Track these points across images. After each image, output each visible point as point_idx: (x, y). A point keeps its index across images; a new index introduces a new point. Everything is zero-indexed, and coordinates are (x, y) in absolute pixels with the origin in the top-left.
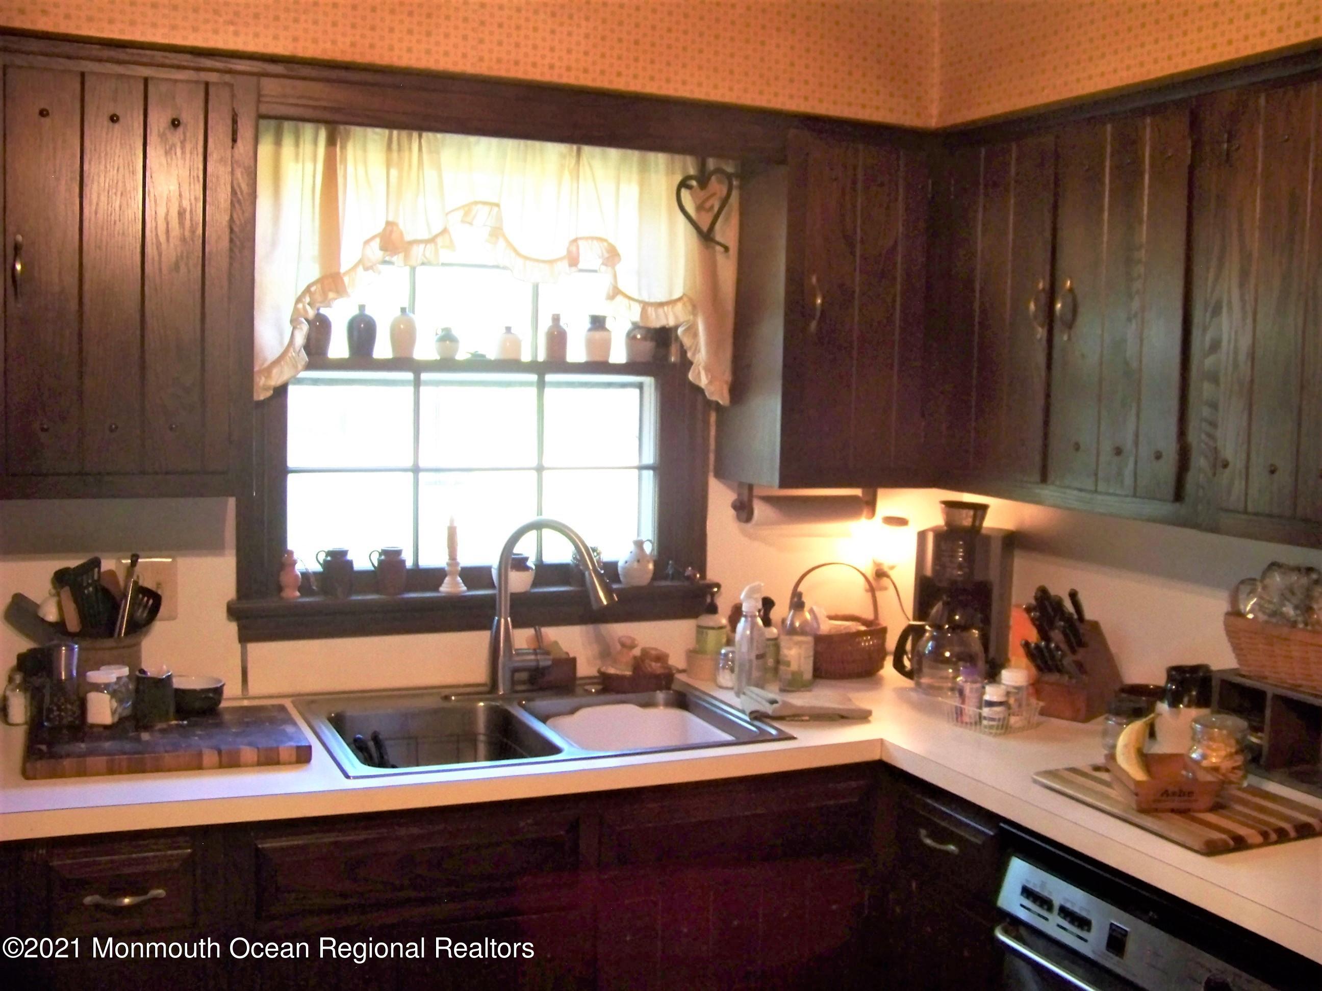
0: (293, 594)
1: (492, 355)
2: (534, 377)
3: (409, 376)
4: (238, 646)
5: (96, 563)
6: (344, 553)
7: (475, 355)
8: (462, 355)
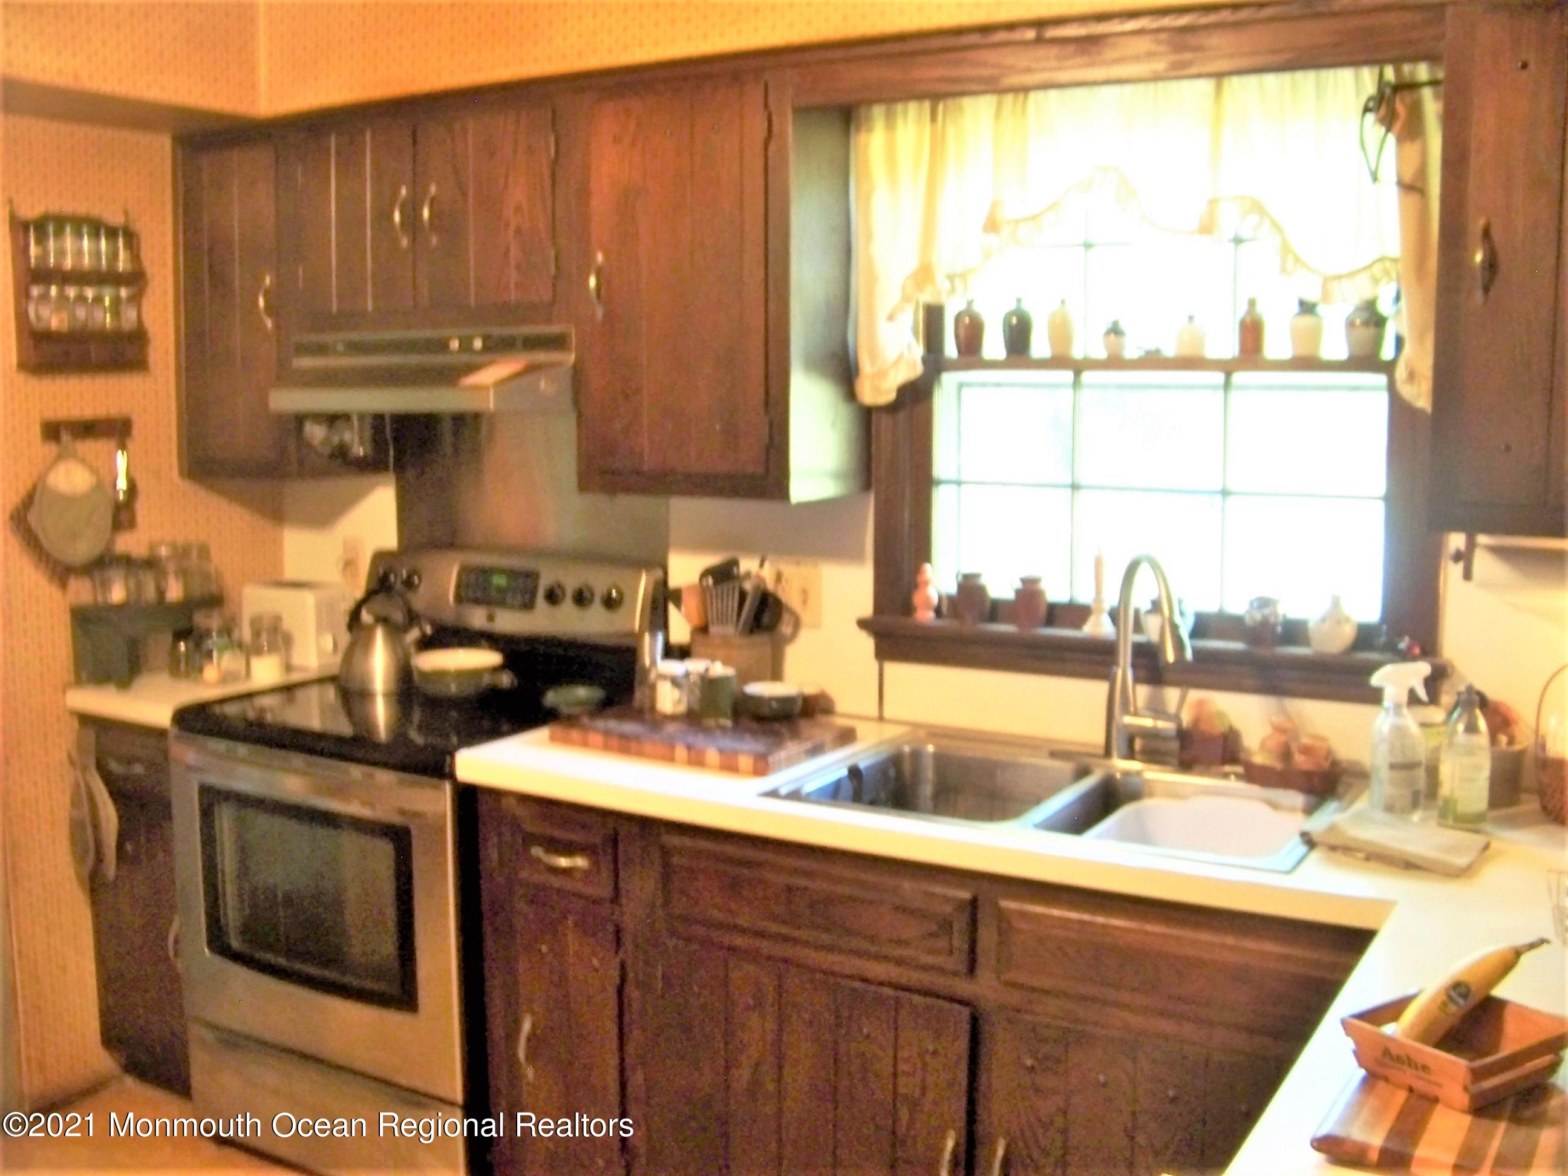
0: (926, 616)
1: (1169, 351)
2: (1219, 377)
3: (1068, 375)
4: (874, 665)
5: (734, 563)
6: (975, 576)
7: (1148, 353)
8: (1131, 353)
